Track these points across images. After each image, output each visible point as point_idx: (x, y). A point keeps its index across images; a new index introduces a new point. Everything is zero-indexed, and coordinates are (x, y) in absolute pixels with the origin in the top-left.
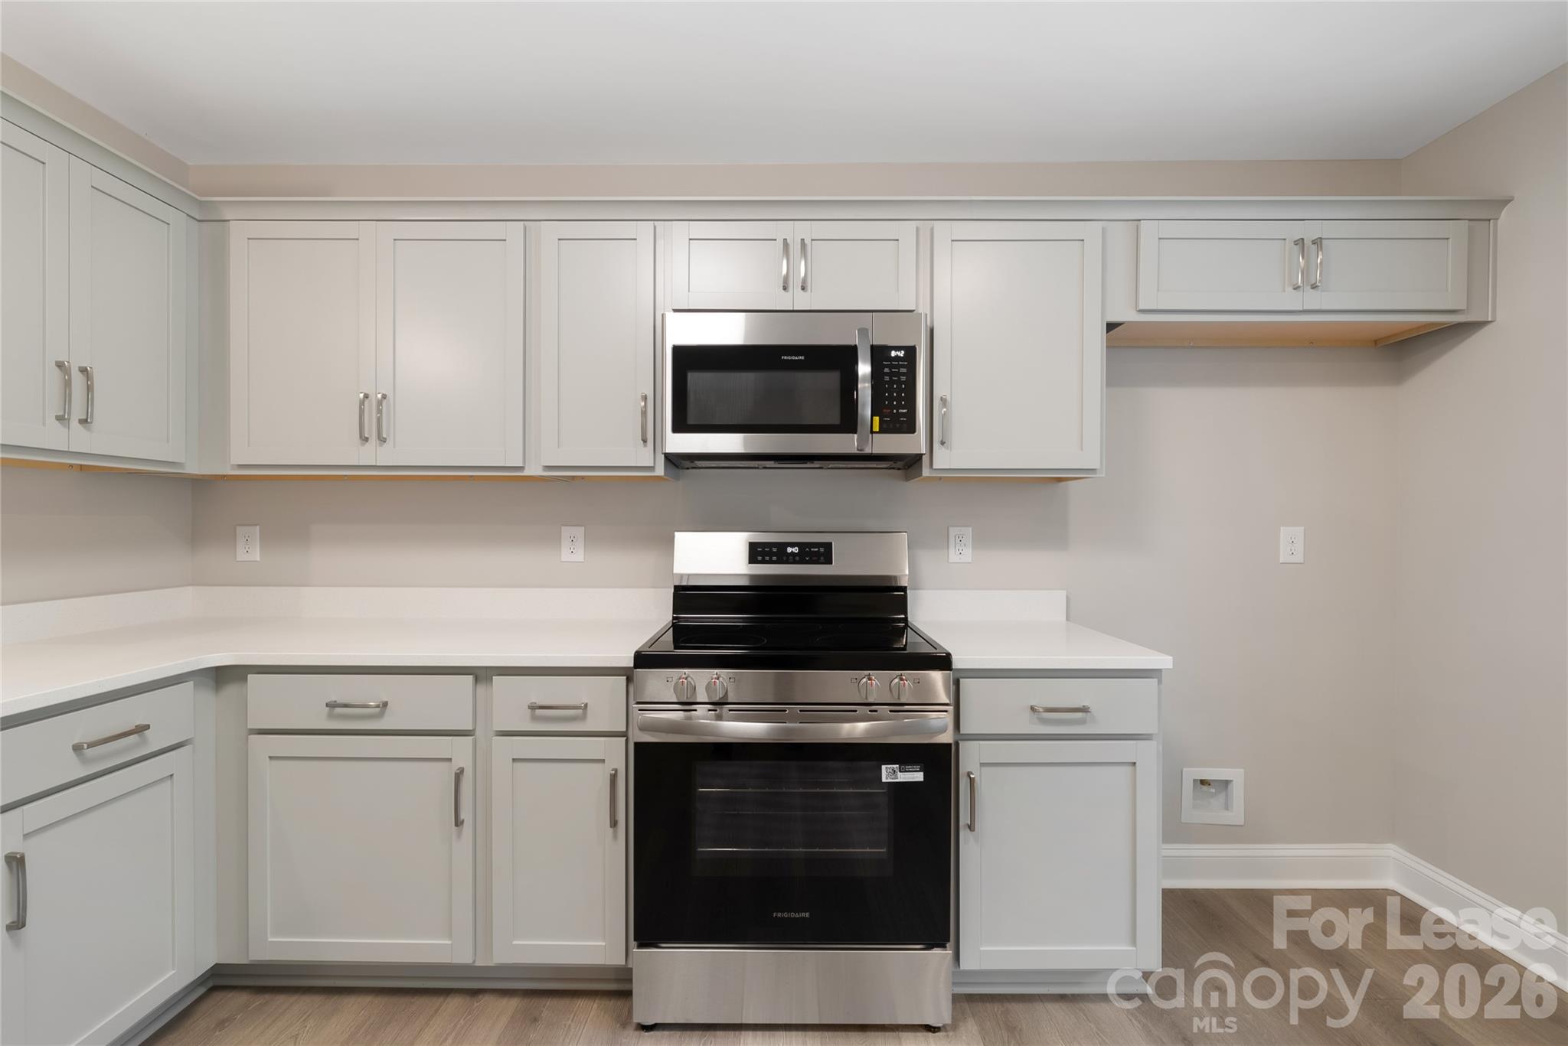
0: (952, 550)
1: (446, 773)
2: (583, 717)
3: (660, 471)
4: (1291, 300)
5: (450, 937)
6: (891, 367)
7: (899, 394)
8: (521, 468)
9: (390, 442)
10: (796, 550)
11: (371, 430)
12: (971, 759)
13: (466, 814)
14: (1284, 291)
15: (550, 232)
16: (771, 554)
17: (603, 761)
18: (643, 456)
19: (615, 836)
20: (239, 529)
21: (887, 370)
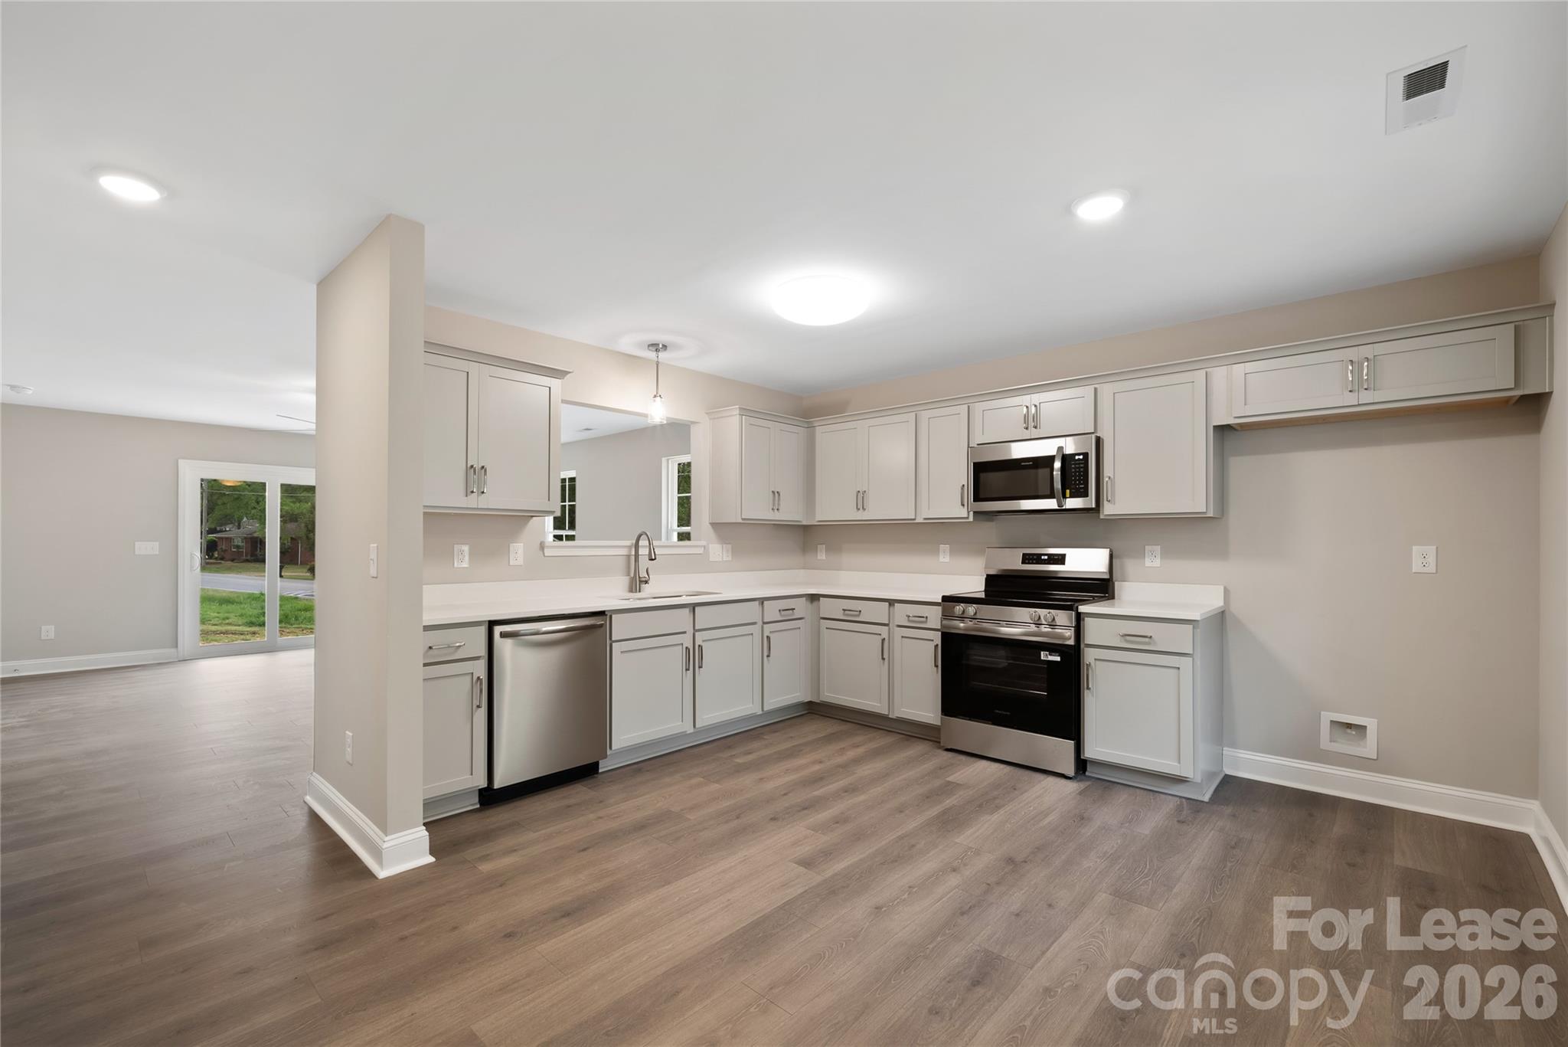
0: (1146, 559)
1: (879, 639)
2: (926, 622)
3: (971, 519)
4: (1351, 399)
5: (880, 703)
6: (1075, 464)
7: (1080, 478)
8: (914, 519)
9: (866, 511)
10: (1046, 557)
11: (860, 506)
12: (1089, 656)
13: (886, 656)
14: (1343, 394)
15: (925, 415)
16: (1033, 559)
17: (933, 640)
18: (963, 512)
19: (937, 672)
20: (819, 546)
21: (1073, 466)
